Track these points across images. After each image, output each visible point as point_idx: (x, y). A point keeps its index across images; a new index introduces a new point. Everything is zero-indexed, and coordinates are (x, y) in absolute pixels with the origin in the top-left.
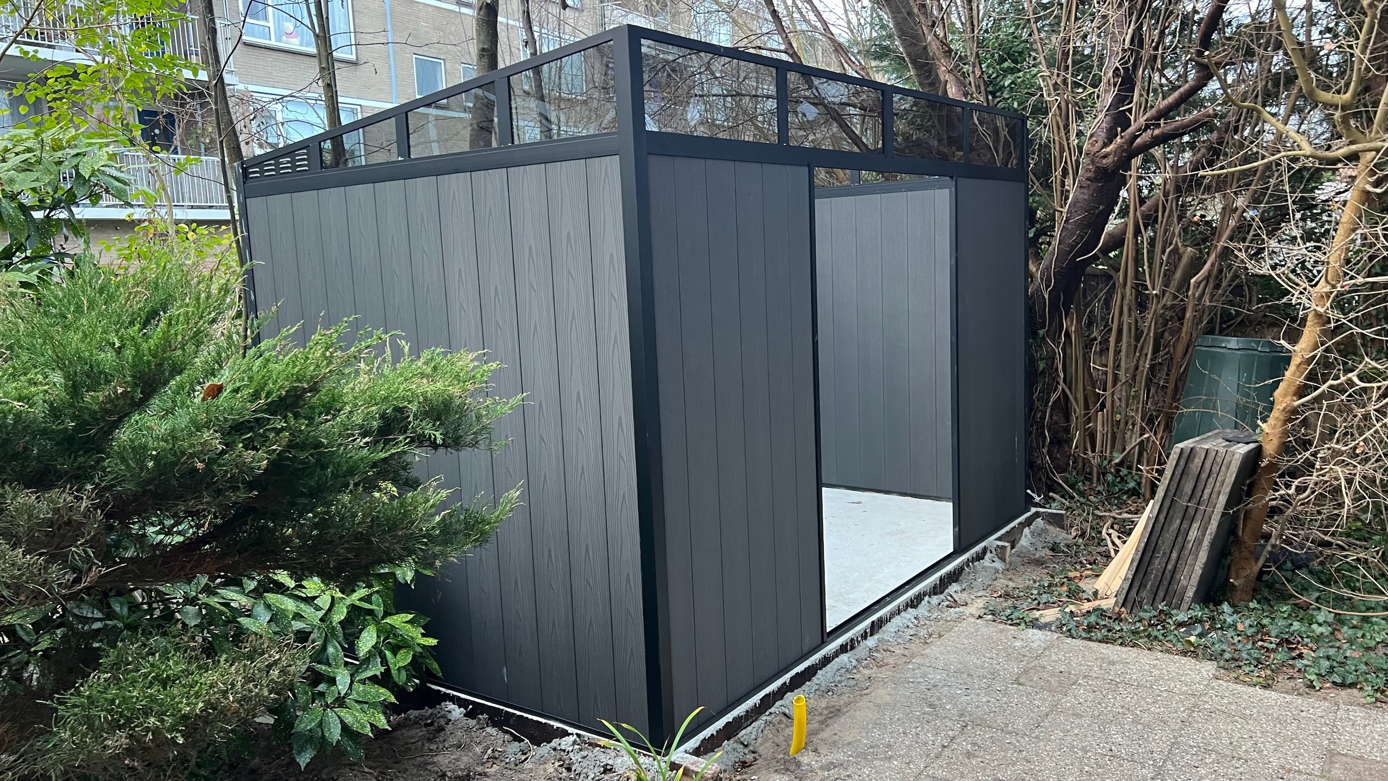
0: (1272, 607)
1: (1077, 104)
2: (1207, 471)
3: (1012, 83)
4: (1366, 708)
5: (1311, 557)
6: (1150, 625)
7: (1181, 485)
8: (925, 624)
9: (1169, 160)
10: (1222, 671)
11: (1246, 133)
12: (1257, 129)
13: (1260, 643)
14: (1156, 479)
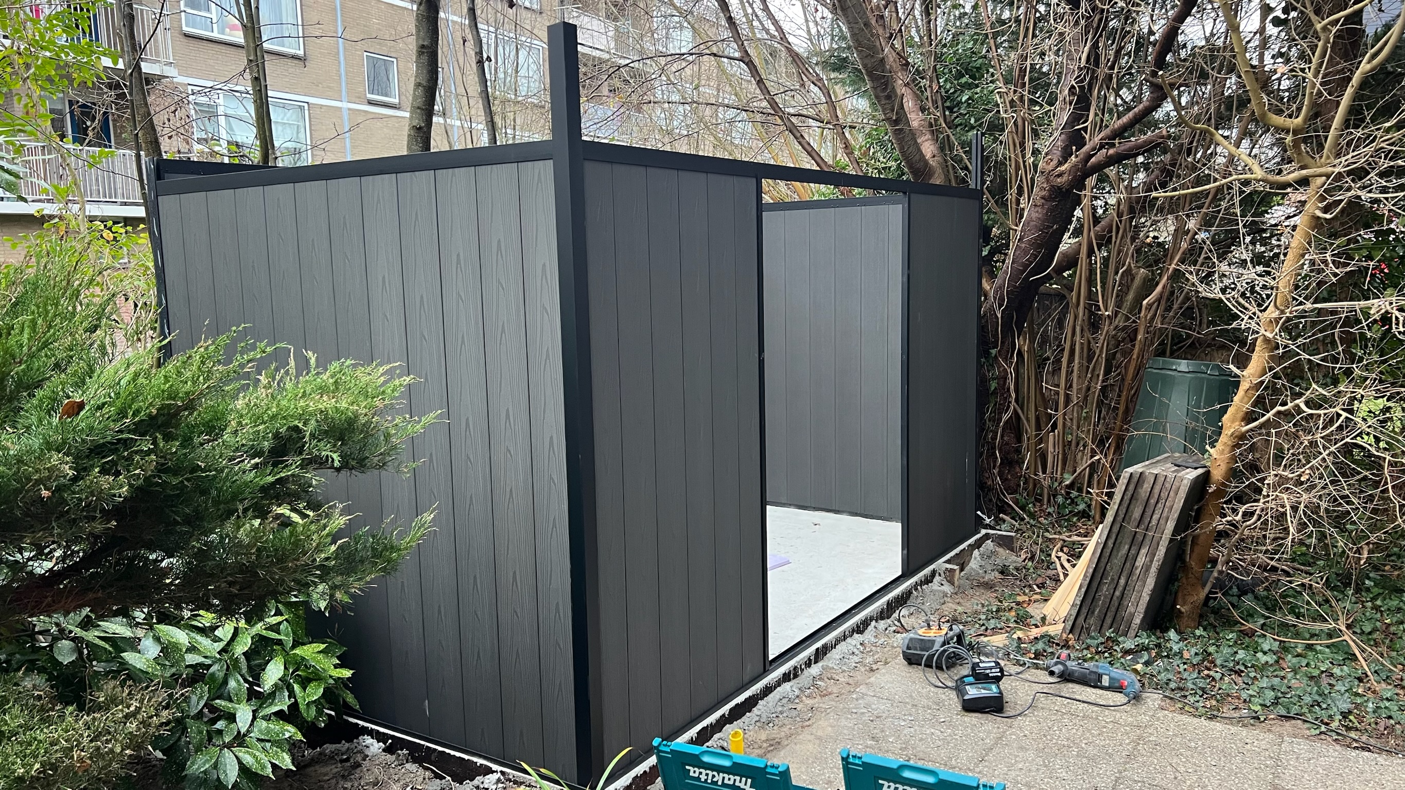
0: (1218, 633)
1: (1032, 122)
2: (1156, 496)
3: (969, 99)
4: (1310, 740)
5: (1257, 582)
6: (1097, 653)
7: (1130, 510)
8: (871, 651)
9: (1123, 180)
10: (1168, 701)
11: (1199, 156)
12: (1209, 152)
13: (1206, 672)
14: (1105, 502)
